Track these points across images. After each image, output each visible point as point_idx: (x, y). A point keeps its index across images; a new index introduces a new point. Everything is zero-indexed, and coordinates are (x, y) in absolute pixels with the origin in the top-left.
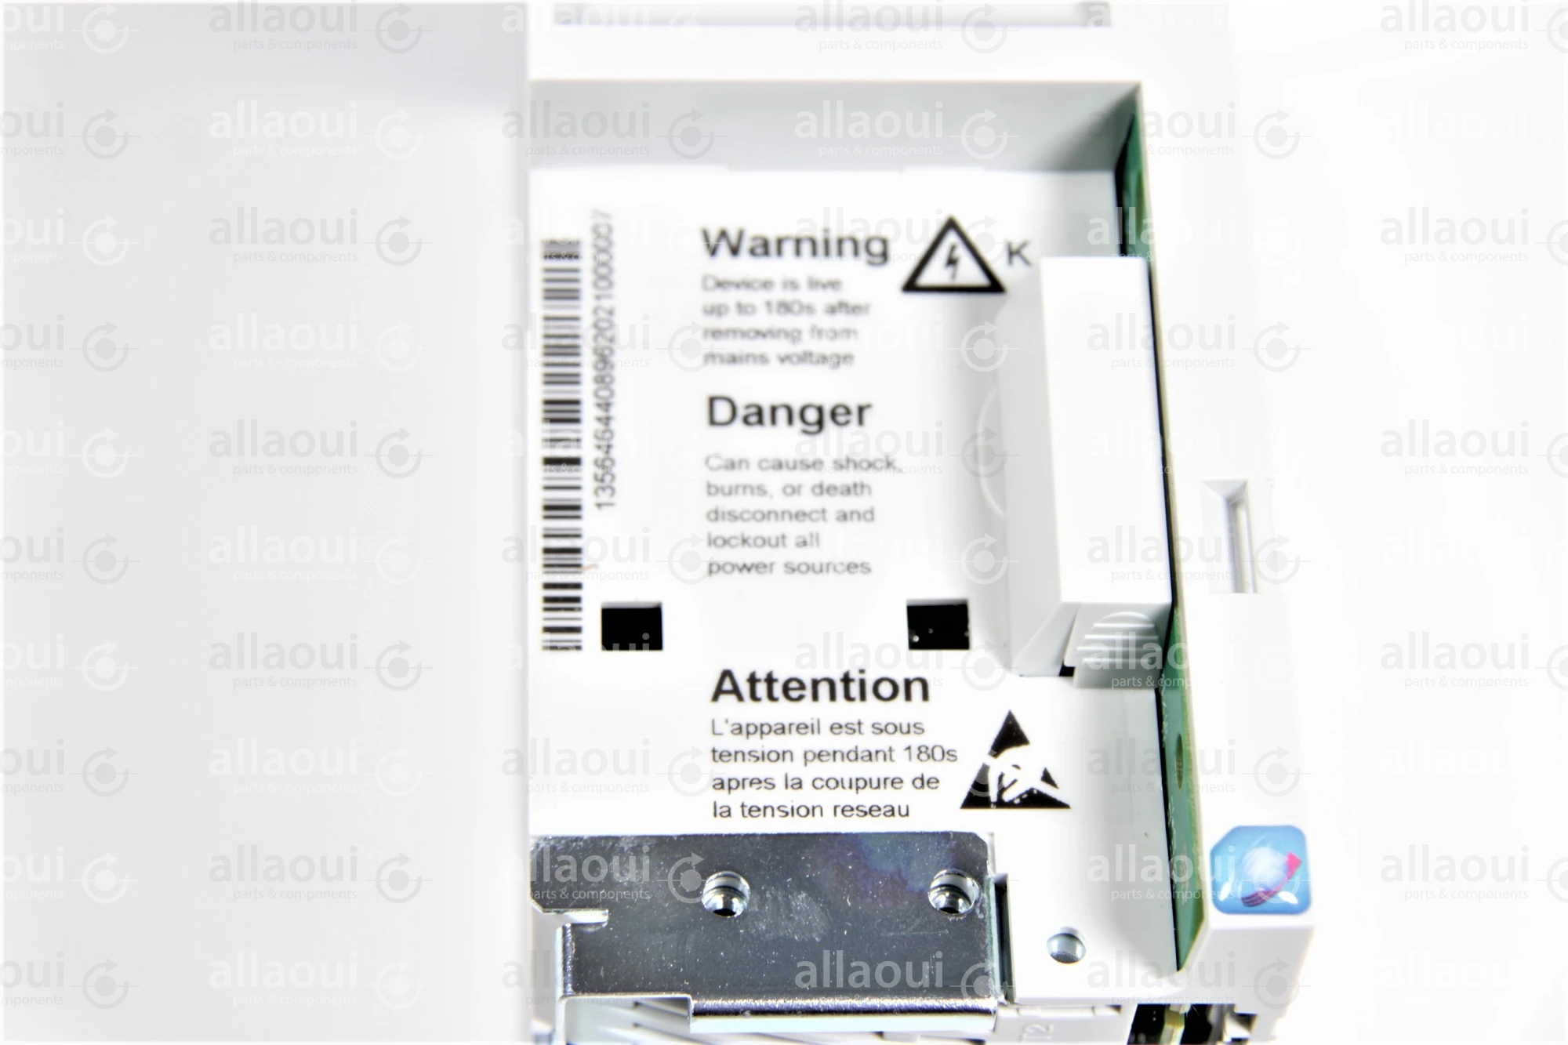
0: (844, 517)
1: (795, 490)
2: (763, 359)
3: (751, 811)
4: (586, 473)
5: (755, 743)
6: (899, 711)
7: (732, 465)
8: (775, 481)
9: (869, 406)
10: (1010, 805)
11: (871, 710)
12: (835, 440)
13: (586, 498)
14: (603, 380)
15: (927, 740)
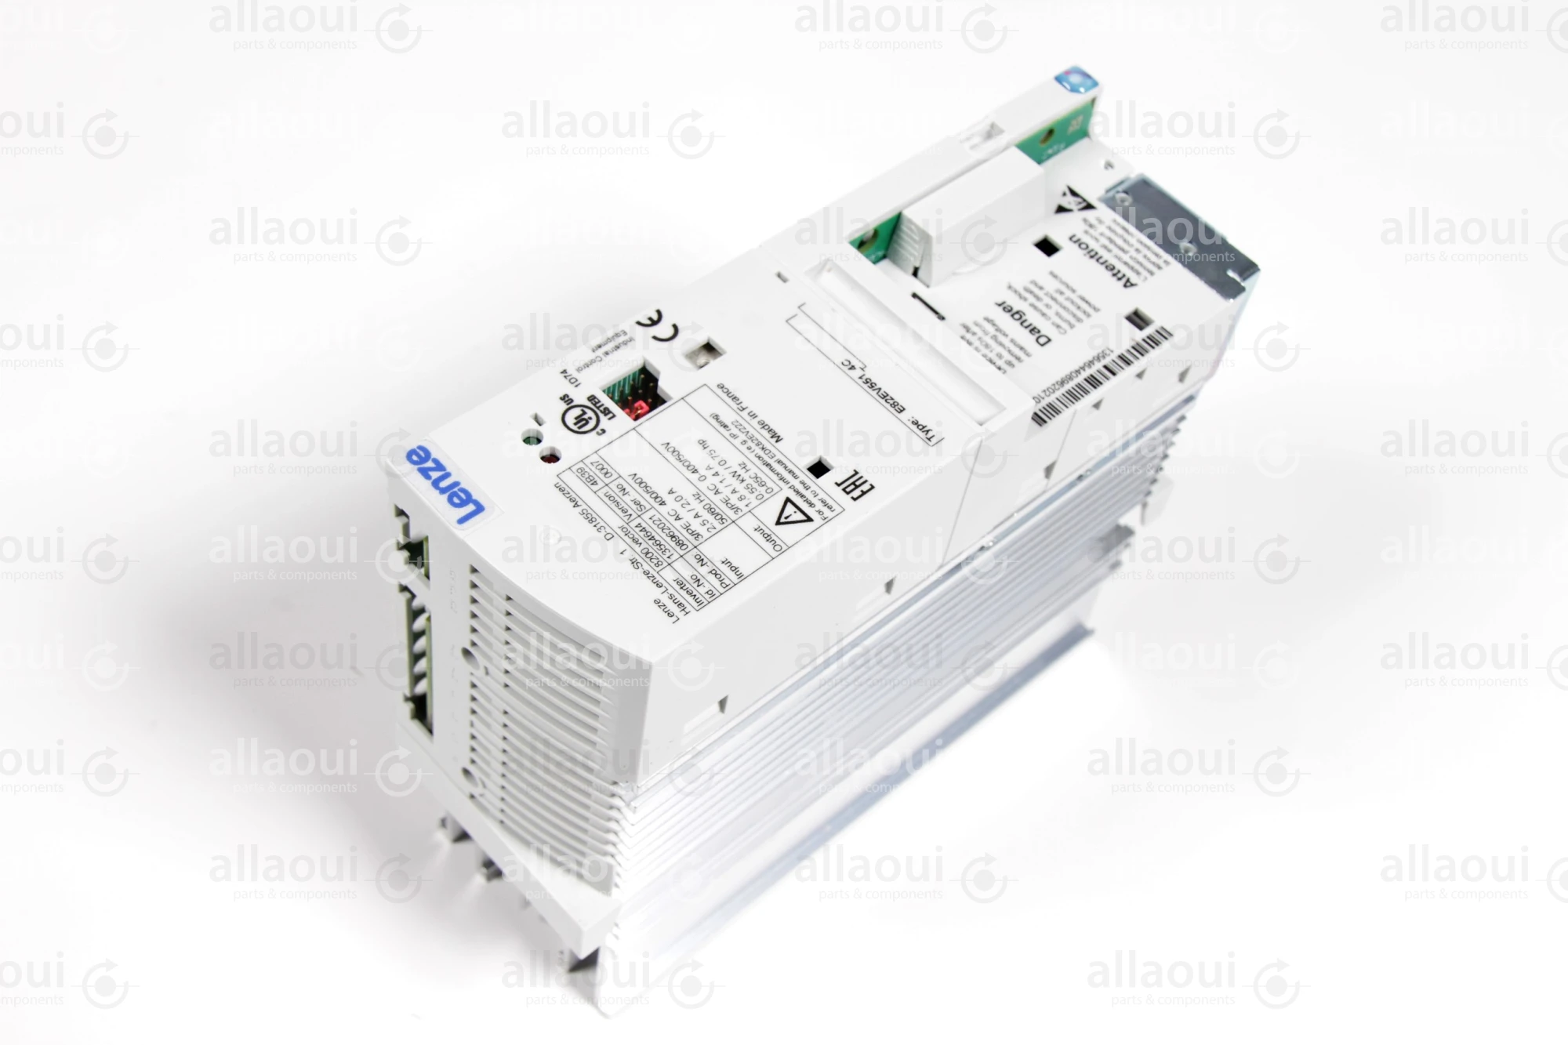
0: (1041, 288)
1: (1047, 306)
2: (1012, 341)
3: (1157, 255)
4: (1107, 361)
5: (1137, 267)
6: (1086, 239)
7: (1058, 326)
8: (1050, 313)
9: (997, 304)
10: (1082, 198)
11: (1093, 245)
12: (1017, 305)
13: (1114, 356)
14: (1070, 378)
15: (1087, 228)
